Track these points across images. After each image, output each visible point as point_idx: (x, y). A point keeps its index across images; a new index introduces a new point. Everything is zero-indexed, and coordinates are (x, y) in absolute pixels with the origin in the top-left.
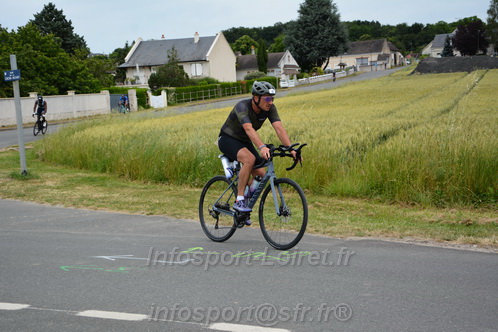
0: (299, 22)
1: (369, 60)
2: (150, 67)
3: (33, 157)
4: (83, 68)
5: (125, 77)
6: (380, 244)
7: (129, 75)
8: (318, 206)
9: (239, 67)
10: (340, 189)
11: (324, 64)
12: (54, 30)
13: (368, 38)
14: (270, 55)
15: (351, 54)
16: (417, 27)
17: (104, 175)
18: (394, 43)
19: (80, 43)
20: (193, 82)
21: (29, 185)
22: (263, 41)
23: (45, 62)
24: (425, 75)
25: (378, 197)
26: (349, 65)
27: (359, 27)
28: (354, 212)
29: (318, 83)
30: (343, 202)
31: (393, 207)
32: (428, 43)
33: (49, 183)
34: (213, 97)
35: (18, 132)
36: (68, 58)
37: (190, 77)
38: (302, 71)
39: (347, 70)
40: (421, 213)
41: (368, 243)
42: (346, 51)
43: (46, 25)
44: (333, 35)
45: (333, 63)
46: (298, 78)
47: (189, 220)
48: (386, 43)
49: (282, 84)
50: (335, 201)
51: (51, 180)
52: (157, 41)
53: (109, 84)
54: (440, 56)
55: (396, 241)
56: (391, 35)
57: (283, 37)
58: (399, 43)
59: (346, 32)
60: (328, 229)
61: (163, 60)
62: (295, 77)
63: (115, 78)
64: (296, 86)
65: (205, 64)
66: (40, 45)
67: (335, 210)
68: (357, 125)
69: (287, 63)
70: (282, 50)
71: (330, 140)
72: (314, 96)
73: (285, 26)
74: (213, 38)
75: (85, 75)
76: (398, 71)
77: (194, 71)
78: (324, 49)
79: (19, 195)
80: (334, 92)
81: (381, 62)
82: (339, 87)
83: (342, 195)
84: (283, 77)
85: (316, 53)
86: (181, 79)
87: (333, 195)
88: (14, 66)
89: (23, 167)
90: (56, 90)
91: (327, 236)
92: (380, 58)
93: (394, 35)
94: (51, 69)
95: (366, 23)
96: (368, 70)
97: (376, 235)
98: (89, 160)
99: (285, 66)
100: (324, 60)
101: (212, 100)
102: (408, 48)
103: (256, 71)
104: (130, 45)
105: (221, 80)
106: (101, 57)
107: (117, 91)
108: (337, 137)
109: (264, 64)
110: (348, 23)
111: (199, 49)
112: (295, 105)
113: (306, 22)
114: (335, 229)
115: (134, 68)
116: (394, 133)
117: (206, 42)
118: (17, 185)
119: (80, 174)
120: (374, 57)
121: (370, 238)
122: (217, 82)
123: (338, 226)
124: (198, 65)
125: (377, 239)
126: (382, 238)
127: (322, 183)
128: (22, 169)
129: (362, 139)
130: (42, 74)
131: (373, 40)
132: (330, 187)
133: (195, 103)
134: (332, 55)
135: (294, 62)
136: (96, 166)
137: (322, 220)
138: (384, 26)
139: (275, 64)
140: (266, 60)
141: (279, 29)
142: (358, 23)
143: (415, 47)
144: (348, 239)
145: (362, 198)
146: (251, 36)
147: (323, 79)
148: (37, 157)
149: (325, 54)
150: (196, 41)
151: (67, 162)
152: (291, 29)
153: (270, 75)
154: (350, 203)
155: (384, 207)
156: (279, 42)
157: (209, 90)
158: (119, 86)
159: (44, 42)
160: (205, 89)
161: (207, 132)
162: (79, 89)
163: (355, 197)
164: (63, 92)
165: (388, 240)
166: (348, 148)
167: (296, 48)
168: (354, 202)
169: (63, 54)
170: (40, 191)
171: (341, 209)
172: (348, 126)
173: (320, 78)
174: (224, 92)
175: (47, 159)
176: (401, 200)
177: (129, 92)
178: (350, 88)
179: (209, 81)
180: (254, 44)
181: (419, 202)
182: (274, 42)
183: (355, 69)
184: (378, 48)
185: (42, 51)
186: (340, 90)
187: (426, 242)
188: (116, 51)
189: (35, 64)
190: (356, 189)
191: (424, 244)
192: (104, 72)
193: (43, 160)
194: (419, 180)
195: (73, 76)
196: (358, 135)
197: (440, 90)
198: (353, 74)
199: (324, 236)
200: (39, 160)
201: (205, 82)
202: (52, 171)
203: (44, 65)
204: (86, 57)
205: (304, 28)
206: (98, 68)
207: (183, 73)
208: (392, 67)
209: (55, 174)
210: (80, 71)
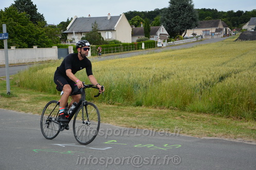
0: (169, 9)
1: (210, 32)
2: (81, 33)
3: (13, 84)
4: (43, 33)
5: (66, 39)
6: (222, 142)
7: (69, 38)
8: (183, 118)
9: (134, 34)
10: (196, 108)
11: (184, 34)
12: (26, 10)
13: (210, 19)
14: (152, 28)
15: (199, 28)
16: (240, 13)
17: (55, 96)
18: (225, 22)
19: (41, 18)
20: (106, 43)
21: (11, 101)
22: (148, 20)
23: (20, 28)
24: (244, 42)
25: (219, 113)
26: (198, 35)
27: (204, 12)
28: (205, 122)
29: (180, 45)
30: (198, 116)
31: (228, 120)
32: (246, 22)
33: (23, 100)
34: (118, 52)
35: (6, 69)
36: (34, 26)
37: (104, 40)
38: (171, 37)
39: (197, 37)
40: (246, 124)
41: (215, 141)
42: (197, 26)
43: (21, 7)
44: (189, 17)
45: (189, 33)
46: (168, 41)
47: (107, 124)
48: (220, 22)
49: (158, 45)
50: (193, 115)
51: (24, 98)
52: (85, 18)
53: (57, 42)
54: (253, 30)
55: (232, 140)
56: (224, 17)
57: (159, 17)
58: (228, 22)
59: (197, 15)
60: (191, 132)
61: (89, 29)
62: (166, 40)
63: (61, 39)
64: (167, 46)
65: (114, 32)
66: (17, 18)
67: (193, 120)
68: (205, 71)
69: (162, 33)
70: (159, 25)
71: (190, 79)
72: (178, 52)
73: (161, 11)
74: (119, 17)
75: (44, 37)
76: (228, 39)
77: (107, 36)
78: (184, 25)
79: (5, 107)
80: (189, 50)
81: (217, 33)
82: (193, 47)
83: (197, 111)
84: (159, 41)
85: (179, 27)
86: (99, 40)
87: (192, 111)
88: (5, 31)
89: (8, 90)
90: (26, 45)
91: (190, 136)
92: (217, 31)
93: (226, 17)
94: (24, 33)
95: (209, 10)
96: (210, 37)
97: (220, 136)
98: (47, 87)
99: (160, 34)
100: (183, 31)
101: (117, 53)
102: (234, 25)
103: (143, 37)
104: (69, 20)
105: (123, 42)
106: (53, 27)
107: (62, 47)
108: (194, 77)
109: (148, 33)
110: (198, 9)
111: (110, 23)
112: (167, 57)
113: (173, 9)
114: (195, 131)
115: (72, 33)
116: (228, 75)
117: (114, 19)
118: (4, 101)
119: (41, 95)
120: (213, 30)
121: (216, 138)
122: (121, 43)
123: (196, 130)
124: (110, 33)
125: (220, 138)
126: (223, 138)
127: (185, 104)
128: (7, 91)
129: (209, 78)
130: (19, 36)
131: (213, 20)
132: (190, 106)
133: (107, 54)
134: (188, 28)
135: (166, 32)
136: (50, 90)
137: (186, 126)
138: (220, 12)
139: (155, 33)
140: (149, 31)
141: (157, 12)
142: (204, 10)
143: (238, 24)
144: (203, 138)
145: (209, 113)
146: (141, 17)
147: (183, 42)
148: (15, 84)
149: (184, 28)
150: (109, 18)
151: (33, 87)
152: (165, 13)
153: (151, 39)
154: (202, 116)
155: (223, 119)
156: (157, 20)
157: (116, 48)
158: (63, 44)
159: (20, 16)
160: (113, 47)
161: (116, 72)
162: (40, 45)
163: (205, 113)
164: (30, 46)
165: (227, 139)
166: (200, 84)
167: (167, 24)
168: (205, 116)
169: (31, 24)
170: (18, 104)
171: (197, 120)
172: (200, 71)
173: (181, 42)
174: (124, 49)
175: (21, 85)
176: (233, 115)
177: (69, 47)
178: (199, 48)
179: (116, 42)
180: (142, 21)
181: (245, 117)
182: (154, 20)
183: (202, 37)
184: (216, 25)
185: (19, 22)
186: (193, 49)
187: (251, 142)
188: (61, 23)
189: (14, 30)
190: (206, 108)
191: (250, 143)
192: (54, 35)
193: (19, 86)
194: (245, 104)
195: (37, 37)
196: (207, 76)
197: (253, 50)
198: (200, 40)
199: (188, 136)
200: (17, 86)
201: (113, 43)
202: (24, 92)
203: (20, 30)
204: (44, 26)
205: (172, 13)
206: (51, 33)
207: (101, 37)
208: (224, 36)
209: (27, 94)
210: (40, 34)
